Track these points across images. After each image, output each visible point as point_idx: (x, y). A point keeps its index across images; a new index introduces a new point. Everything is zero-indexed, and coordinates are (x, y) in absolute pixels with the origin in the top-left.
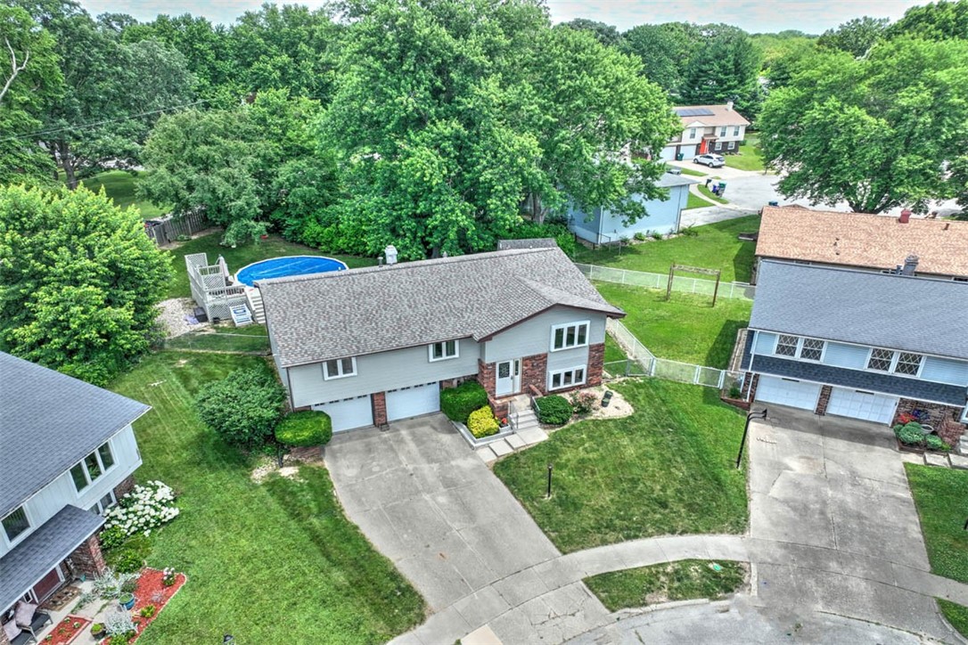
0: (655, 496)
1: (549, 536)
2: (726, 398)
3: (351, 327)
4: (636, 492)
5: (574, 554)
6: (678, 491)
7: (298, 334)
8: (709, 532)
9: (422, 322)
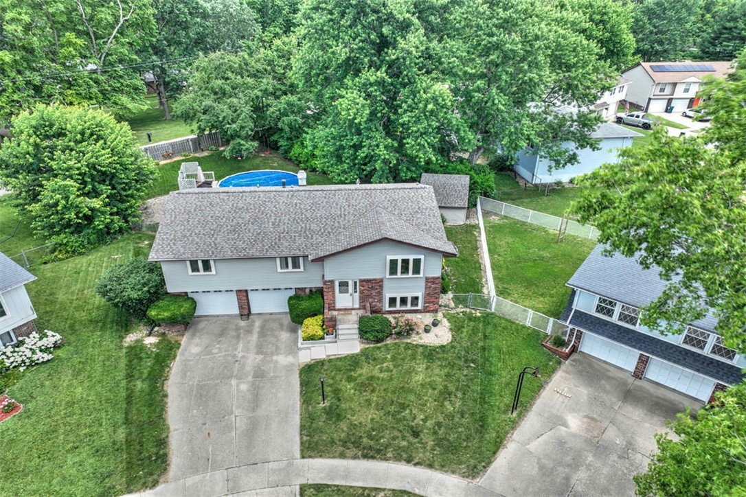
0: (413, 424)
1: (301, 438)
2: (548, 344)
3: (218, 235)
4: (399, 417)
5: (311, 460)
6: (439, 424)
7: (175, 236)
8: (441, 470)
9: (276, 238)
